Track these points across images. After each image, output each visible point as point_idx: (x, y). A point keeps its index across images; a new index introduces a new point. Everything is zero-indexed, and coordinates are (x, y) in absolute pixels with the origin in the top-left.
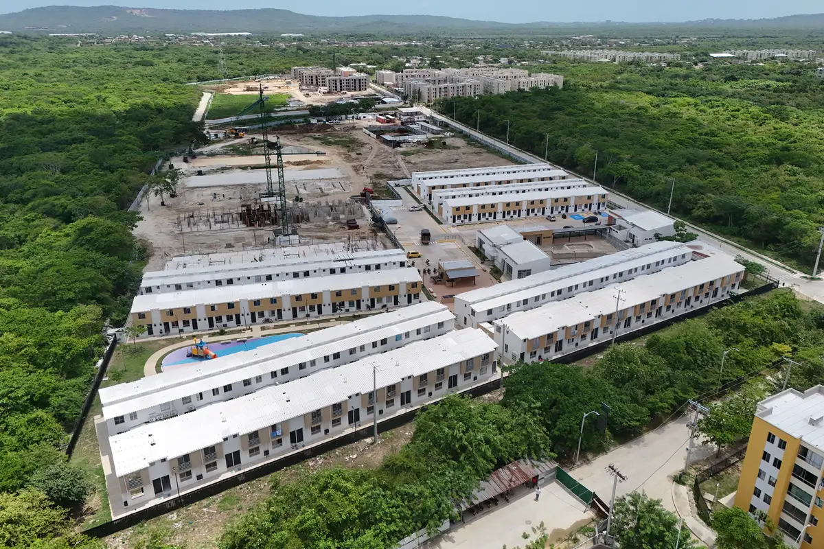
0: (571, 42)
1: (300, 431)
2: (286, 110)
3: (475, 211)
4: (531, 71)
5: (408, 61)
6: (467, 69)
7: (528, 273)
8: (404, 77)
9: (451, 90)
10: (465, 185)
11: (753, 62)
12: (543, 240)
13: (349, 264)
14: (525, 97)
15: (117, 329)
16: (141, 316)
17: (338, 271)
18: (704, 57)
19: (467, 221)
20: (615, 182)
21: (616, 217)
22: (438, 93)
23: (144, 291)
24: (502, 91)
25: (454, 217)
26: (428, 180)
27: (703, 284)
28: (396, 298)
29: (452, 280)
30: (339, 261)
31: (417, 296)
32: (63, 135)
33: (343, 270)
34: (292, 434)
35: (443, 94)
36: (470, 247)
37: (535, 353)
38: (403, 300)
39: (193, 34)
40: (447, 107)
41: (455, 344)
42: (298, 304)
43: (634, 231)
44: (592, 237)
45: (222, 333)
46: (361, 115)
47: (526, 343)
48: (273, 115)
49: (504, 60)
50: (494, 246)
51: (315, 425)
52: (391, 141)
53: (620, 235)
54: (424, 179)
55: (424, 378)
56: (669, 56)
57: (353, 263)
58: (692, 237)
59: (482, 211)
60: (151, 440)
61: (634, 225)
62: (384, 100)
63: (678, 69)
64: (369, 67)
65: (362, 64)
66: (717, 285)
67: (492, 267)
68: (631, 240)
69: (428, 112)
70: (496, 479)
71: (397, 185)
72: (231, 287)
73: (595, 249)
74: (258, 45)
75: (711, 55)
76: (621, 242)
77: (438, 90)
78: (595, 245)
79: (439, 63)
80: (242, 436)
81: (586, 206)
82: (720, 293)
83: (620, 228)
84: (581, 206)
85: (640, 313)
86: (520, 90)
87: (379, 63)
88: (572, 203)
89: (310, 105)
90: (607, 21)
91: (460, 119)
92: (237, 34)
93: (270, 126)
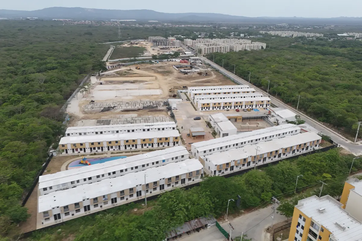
0: (275, 27)
1: (116, 199)
2: (143, 56)
3: (211, 106)
4: (253, 40)
5: (200, 35)
6: (224, 39)
7: (227, 135)
8: (196, 42)
9: (215, 49)
10: (209, 94)
11: (357, 38)
12: (237, 120)
13: (151, 127)
14: (246, 53)
15: (54, 151)
16: (63, 146)
17: (146, 130)
18: (334, 36)
19: (207, 110)
20: (276, 94)
21: (272, 111)
22: (209, 50)
23: (66, 135)
24: (238, 50)
25: (202, 108)
26: (194, 91)
27: (301, 144)
28: (168, 143)
29: (194, 136)
30: (147, 126)
31: (177, 143)
32: (49, 65)
33: (148, 130)
34: (112, 199)
35: (211, 50)
36: (206, 122)
37: (221, 171)
38: (171, 144)
39: (111, 20)
40: (211, 57)
41: (185, 165)
42: (127, 144)
43: (278, 118)
44: (260, 119)
45: (95, 154)
46: (174, 60)
47: (216, 166)
48: (137, 58)
49: (242, 35)
50: (215, 122)
51: (122, 196)
52: (183, 72)
53: (272, 120)
54: (193, 90)
55: (170, 179)
56: (318, 35)
57: (153, 127)
58: (302, 122)
59: (214, 106)
60: (55, 198)
61: (278, 115)
62: (186, 53)
63: (321, 41)
64: (182, 37)
65: (180, 36)
66: (308, 145)
67: (213, 131)
68: (277, 122)
69: (203, 58)
70: (189, 224)
71: (181, 92)
72: (101, 135)
73: (260, 125)
74: (137, 26)
75: (338, 35)
76: (271, 123)
77: (209, 49)
78: (261, 123)
79: (213, 36)
80: (91, 199)
81: (261, 105)
82: (309, 148)
83: (273, 116)
84: (258, 105)
85: (270, 156)
86: (245, 50)
87: (187, 35)
88: (254, 104)
89: (153, 54)
90: (294, 17)
91: (216, 63)
92: (130, 20)
93: (134, 63)
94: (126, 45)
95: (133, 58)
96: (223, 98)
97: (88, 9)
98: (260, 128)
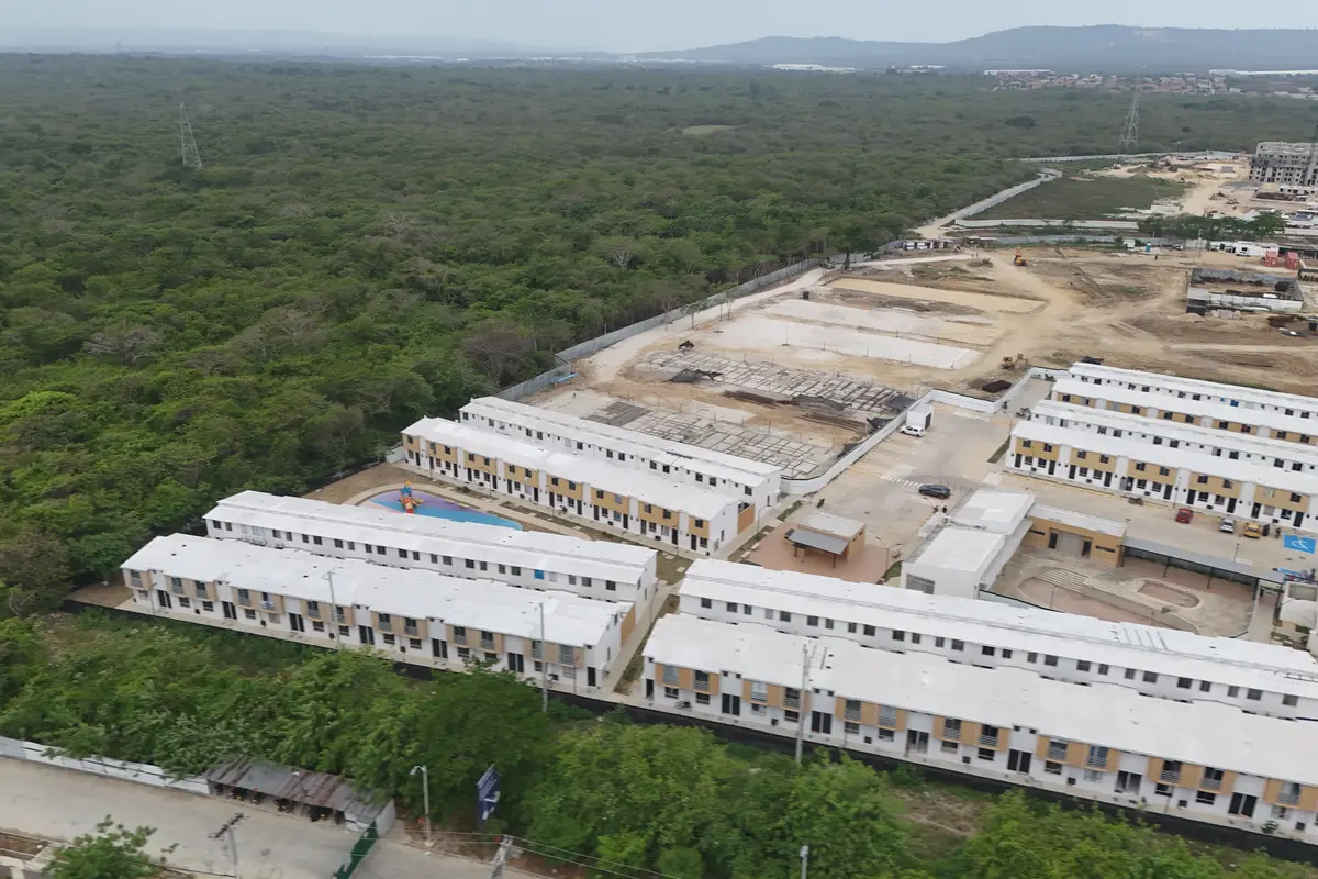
1: (300, 618)
3: (1064, 458)
7: (928, 587)
10: (1138, 411)
12: (1093, 550)
16: (409, 441)
17: (660, 468)
19: (1044, 471)
23: (461, 415)
25: (1019, 456)
26: (1087, 383)
28: (674, 533)
29: (798, 544)
30: (673, 453)
31: (704, 542)
33: (665, 467)
34: (292, 616)
37: (676, 691)
38: (684, 540)
44: (1238, 588)
47: (652, 665)
48: (1076, 223)
51: (316, 620)
54: (1085, 379)
59: (1080, 463)
71: (1049, 379)
78: (1209, 606)
93: (1041, 242)
94: (1123, 172)
95: (1057, 223)
96: (1166, 442)
97: (1147, 29)
98: (1176, 625)
